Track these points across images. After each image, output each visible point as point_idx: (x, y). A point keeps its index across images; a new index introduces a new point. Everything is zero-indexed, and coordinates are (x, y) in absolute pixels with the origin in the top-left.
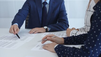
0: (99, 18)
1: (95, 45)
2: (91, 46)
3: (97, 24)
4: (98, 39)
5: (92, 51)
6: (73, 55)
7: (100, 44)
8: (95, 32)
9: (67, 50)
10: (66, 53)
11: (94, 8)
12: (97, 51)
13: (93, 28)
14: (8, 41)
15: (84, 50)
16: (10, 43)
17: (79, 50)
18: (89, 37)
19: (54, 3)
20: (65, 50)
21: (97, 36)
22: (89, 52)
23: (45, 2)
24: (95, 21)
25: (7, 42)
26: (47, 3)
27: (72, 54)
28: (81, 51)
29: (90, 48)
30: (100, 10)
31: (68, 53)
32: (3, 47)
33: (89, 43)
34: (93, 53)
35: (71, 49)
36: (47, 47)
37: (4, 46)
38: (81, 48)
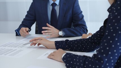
0: (114, 21)
1: (110, 53)
2: (104, 54)
3: (111, 28)
4: (113, 46)
5: (106, 60)
6: (84, 65)
7: (115, 51)
8: (109, 37)
9: (76, 60)
10: (75, 63)
11: (109, 10)
12: (112, 59)
13: (107, 32)
14: (12, 48)
15: (96, 58)
16: (15, 50)
17: (90, 59)
18: (102, 44)
19: (65, 4)
20: (75, 60)
21: (111, 42)
22: (102, 62)
23: (53, 3)
24: (110, 25)
25: (11, 50)
26: (56, 4)
27: (82, 65)
28: (92, 60)
29: (103, 56)
30: (115, 11)
31: (78, 64)
32: (5, 55)
33: (102, 51)
34: (107, 62)
35: (81, 58)
36: (53, 55)
37: (7, 54)
38: (93, 57)
